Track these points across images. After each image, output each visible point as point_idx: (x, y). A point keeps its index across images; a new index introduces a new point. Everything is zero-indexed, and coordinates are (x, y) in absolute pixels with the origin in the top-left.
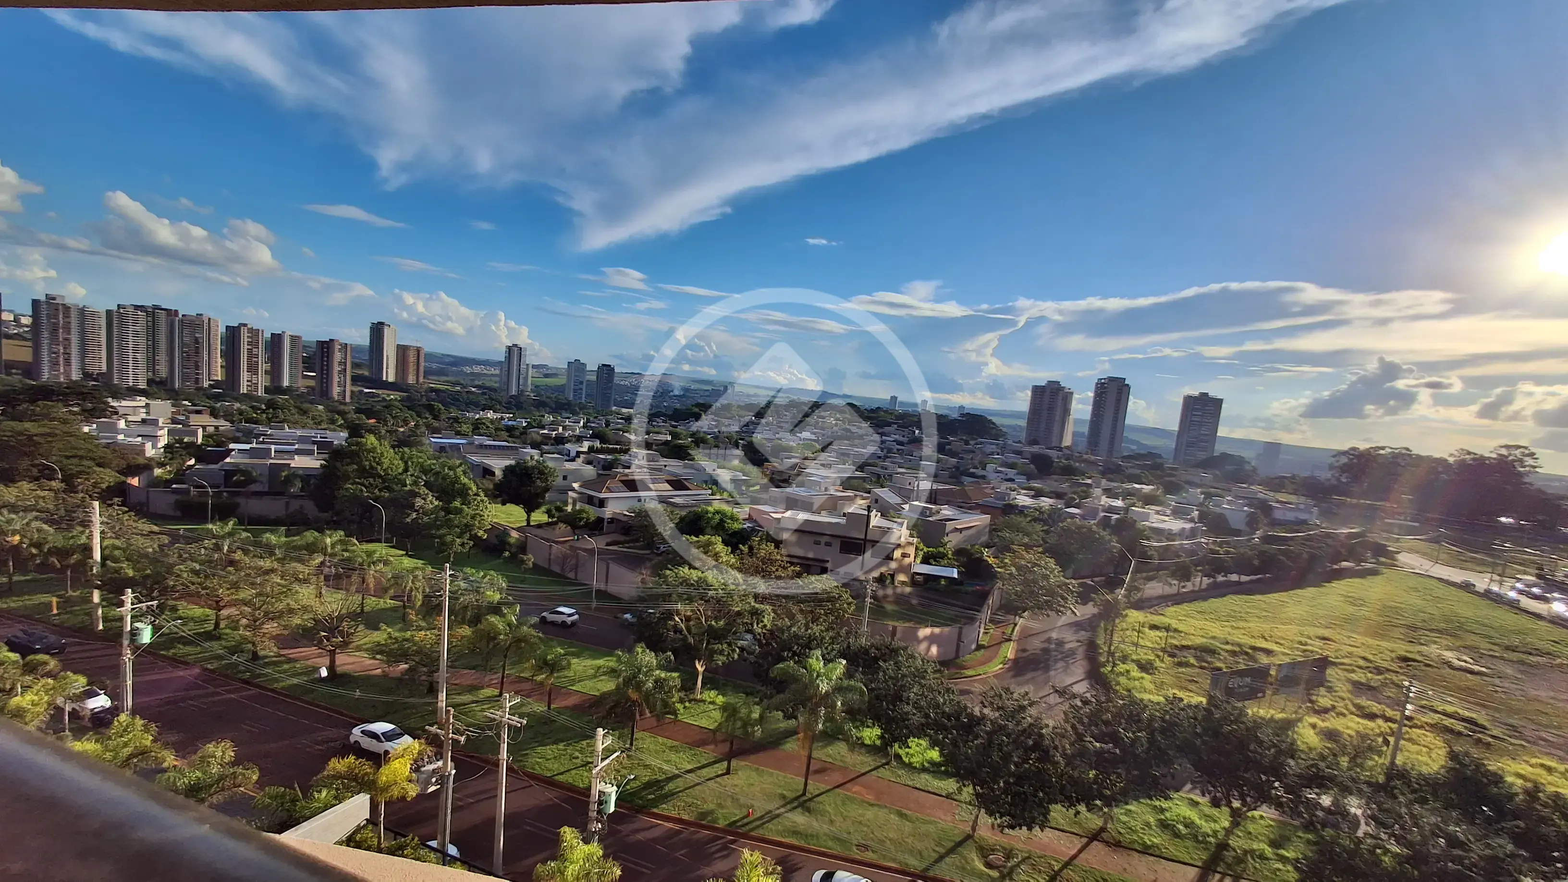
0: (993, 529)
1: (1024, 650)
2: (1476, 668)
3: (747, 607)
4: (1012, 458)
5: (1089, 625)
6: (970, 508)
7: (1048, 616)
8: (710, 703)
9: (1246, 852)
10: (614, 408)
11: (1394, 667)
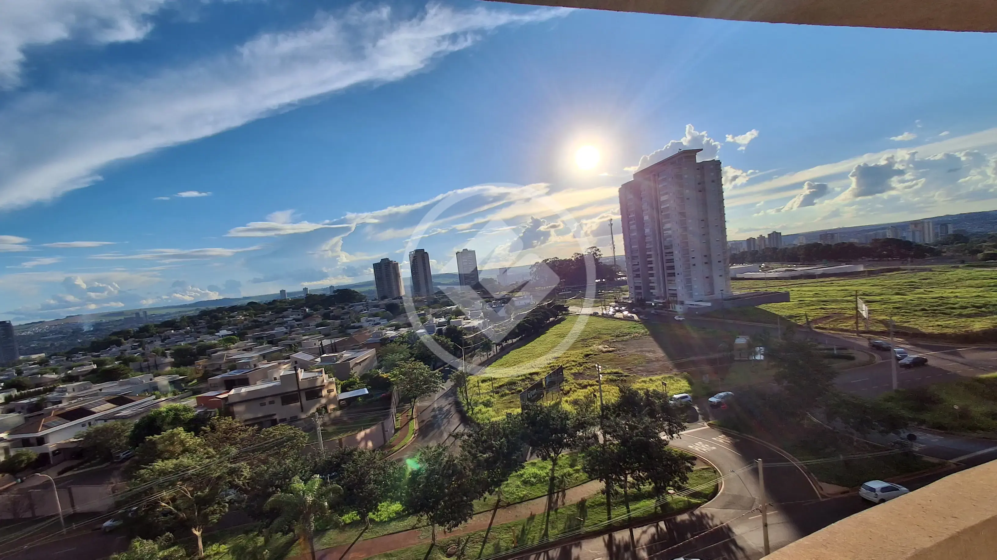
0: (379, 357)
1: (423, 421)
2: (611, 349)
3: (225, 470)
4: (374, 310)
5: (452, 392)
6: (360, 348)
7: (430, 396)
8: (215, 554)
9: (562, 476)
10: (21, 357)
11: (585, 360)
